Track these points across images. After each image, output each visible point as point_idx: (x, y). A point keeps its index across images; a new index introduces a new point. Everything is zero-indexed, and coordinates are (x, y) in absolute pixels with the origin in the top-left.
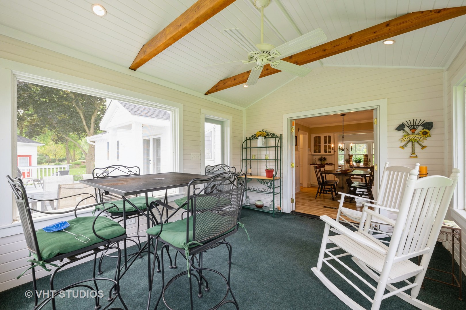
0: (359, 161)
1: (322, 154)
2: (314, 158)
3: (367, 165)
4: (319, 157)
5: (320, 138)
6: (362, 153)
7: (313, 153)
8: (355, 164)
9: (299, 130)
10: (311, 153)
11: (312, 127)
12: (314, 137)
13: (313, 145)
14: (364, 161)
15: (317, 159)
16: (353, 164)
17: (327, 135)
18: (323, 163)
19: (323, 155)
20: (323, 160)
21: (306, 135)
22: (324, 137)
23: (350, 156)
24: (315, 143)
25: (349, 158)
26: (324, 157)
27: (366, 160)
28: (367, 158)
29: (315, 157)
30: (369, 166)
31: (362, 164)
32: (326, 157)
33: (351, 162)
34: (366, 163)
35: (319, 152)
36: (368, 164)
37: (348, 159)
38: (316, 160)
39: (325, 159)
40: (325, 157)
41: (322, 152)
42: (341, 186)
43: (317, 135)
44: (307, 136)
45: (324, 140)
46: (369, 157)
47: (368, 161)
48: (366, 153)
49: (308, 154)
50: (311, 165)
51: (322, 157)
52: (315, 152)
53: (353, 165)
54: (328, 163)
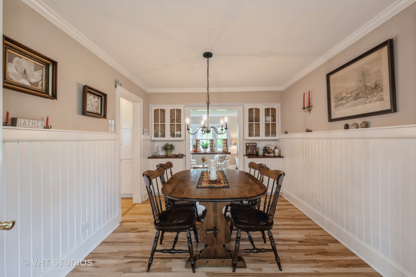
0: (206, 146)
1: (167, 139)
2: (156, 146)
3: (213, 151)
4: (163, 144)
5: (165, 111)
6: (208, 138)
7: (153, 138)
8: (202, 150)
9: (118, 86)
10: (149, 138)
11: (150, 91)
12: (155, 110)
13: (153, 123)
14: (211, 146)
15: (160, 147)
16: (200, 149)
17: (176, 107)
18: (169, 153)
19: (168, 141)
20: (169, 149)
21: (140, 103)
22: (170, 110)
23: (197, 141)
24: (156, 120)
25: (197, 144)
26: (170, 143)
27: (212, 145)
28: (213, 143)
29: (156, 144)
30: (215, 151)
31: (208, 150)
32: (174, 143)
33: (199, 148)
34: (212, 148)
35: (163, 136)
36: (214, 149)
37: (195, 144)
38: (158, 149)
39: (172, 147)
40: (172, 145)
41: (168, 136)
42: (212, 225)
43: (159, 107)
44: (140, 105)
45: (171, 117)
46: (214, 142)
47: (214, 146)
48: (211, 138)
49: (144, 140)
50: (149, 158)
51: (167, 144)
52: (156, 135)
53: (200, 151)
54: (177, 154)
